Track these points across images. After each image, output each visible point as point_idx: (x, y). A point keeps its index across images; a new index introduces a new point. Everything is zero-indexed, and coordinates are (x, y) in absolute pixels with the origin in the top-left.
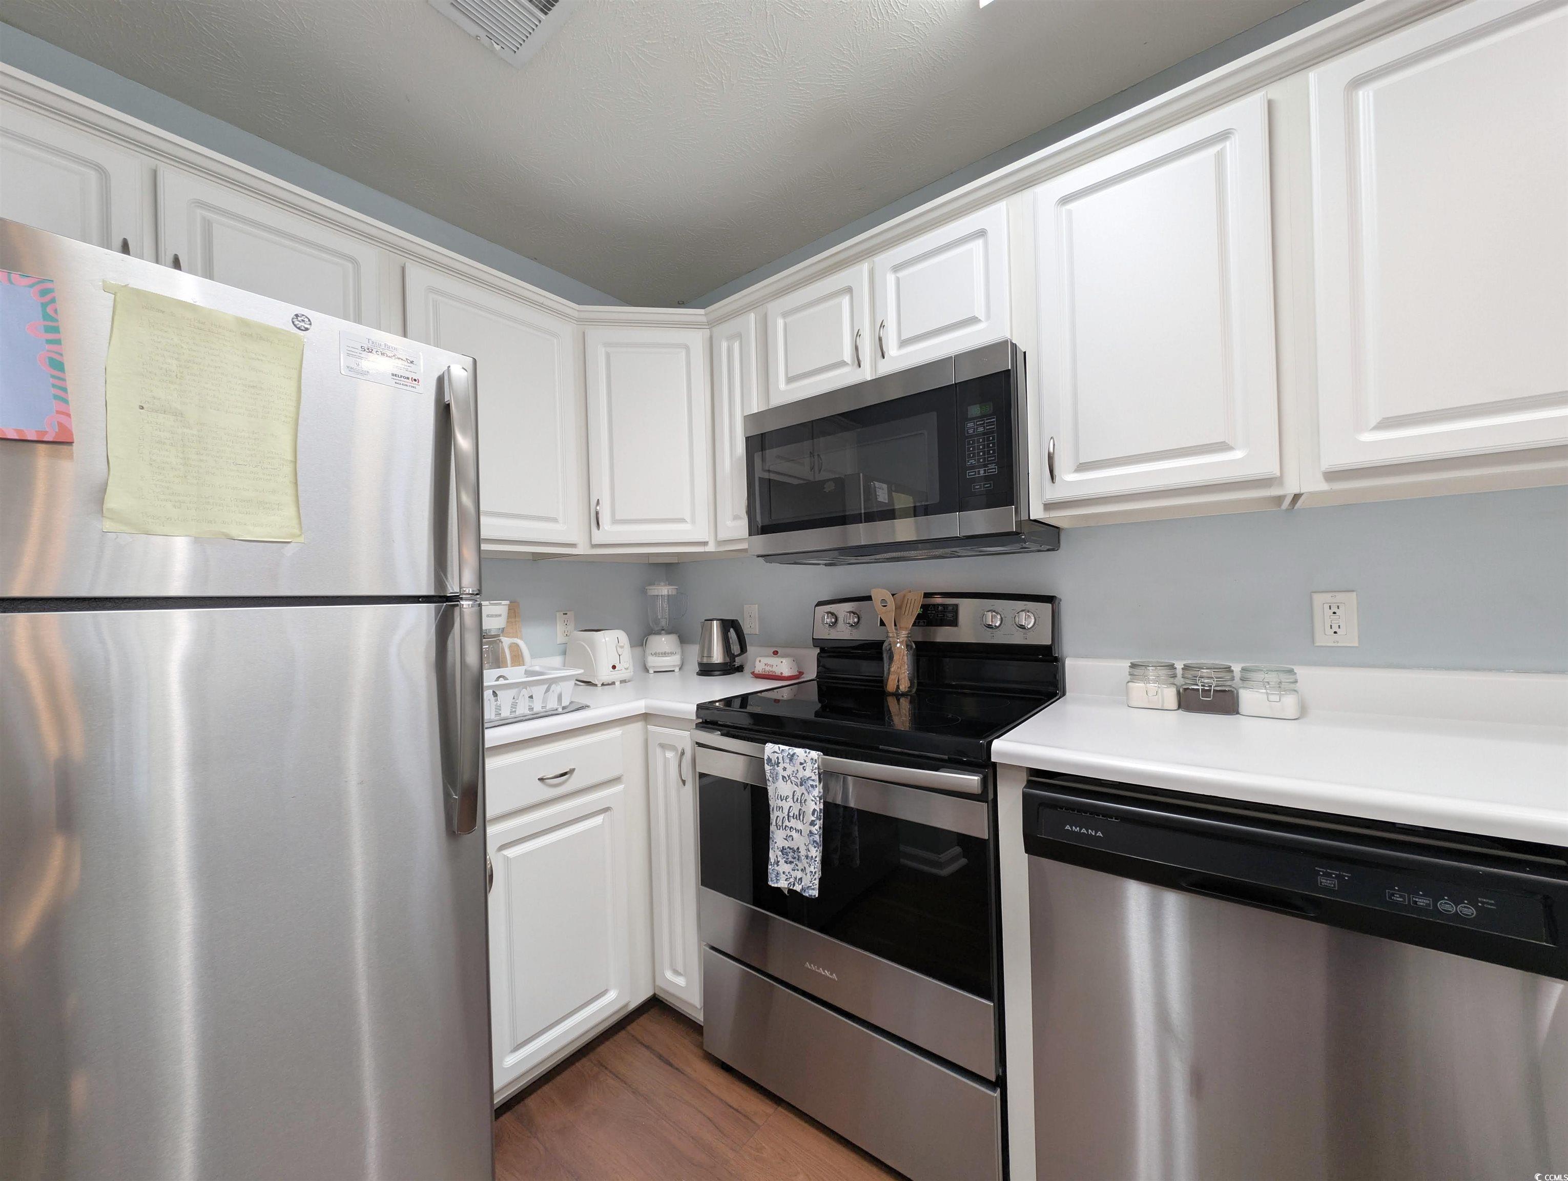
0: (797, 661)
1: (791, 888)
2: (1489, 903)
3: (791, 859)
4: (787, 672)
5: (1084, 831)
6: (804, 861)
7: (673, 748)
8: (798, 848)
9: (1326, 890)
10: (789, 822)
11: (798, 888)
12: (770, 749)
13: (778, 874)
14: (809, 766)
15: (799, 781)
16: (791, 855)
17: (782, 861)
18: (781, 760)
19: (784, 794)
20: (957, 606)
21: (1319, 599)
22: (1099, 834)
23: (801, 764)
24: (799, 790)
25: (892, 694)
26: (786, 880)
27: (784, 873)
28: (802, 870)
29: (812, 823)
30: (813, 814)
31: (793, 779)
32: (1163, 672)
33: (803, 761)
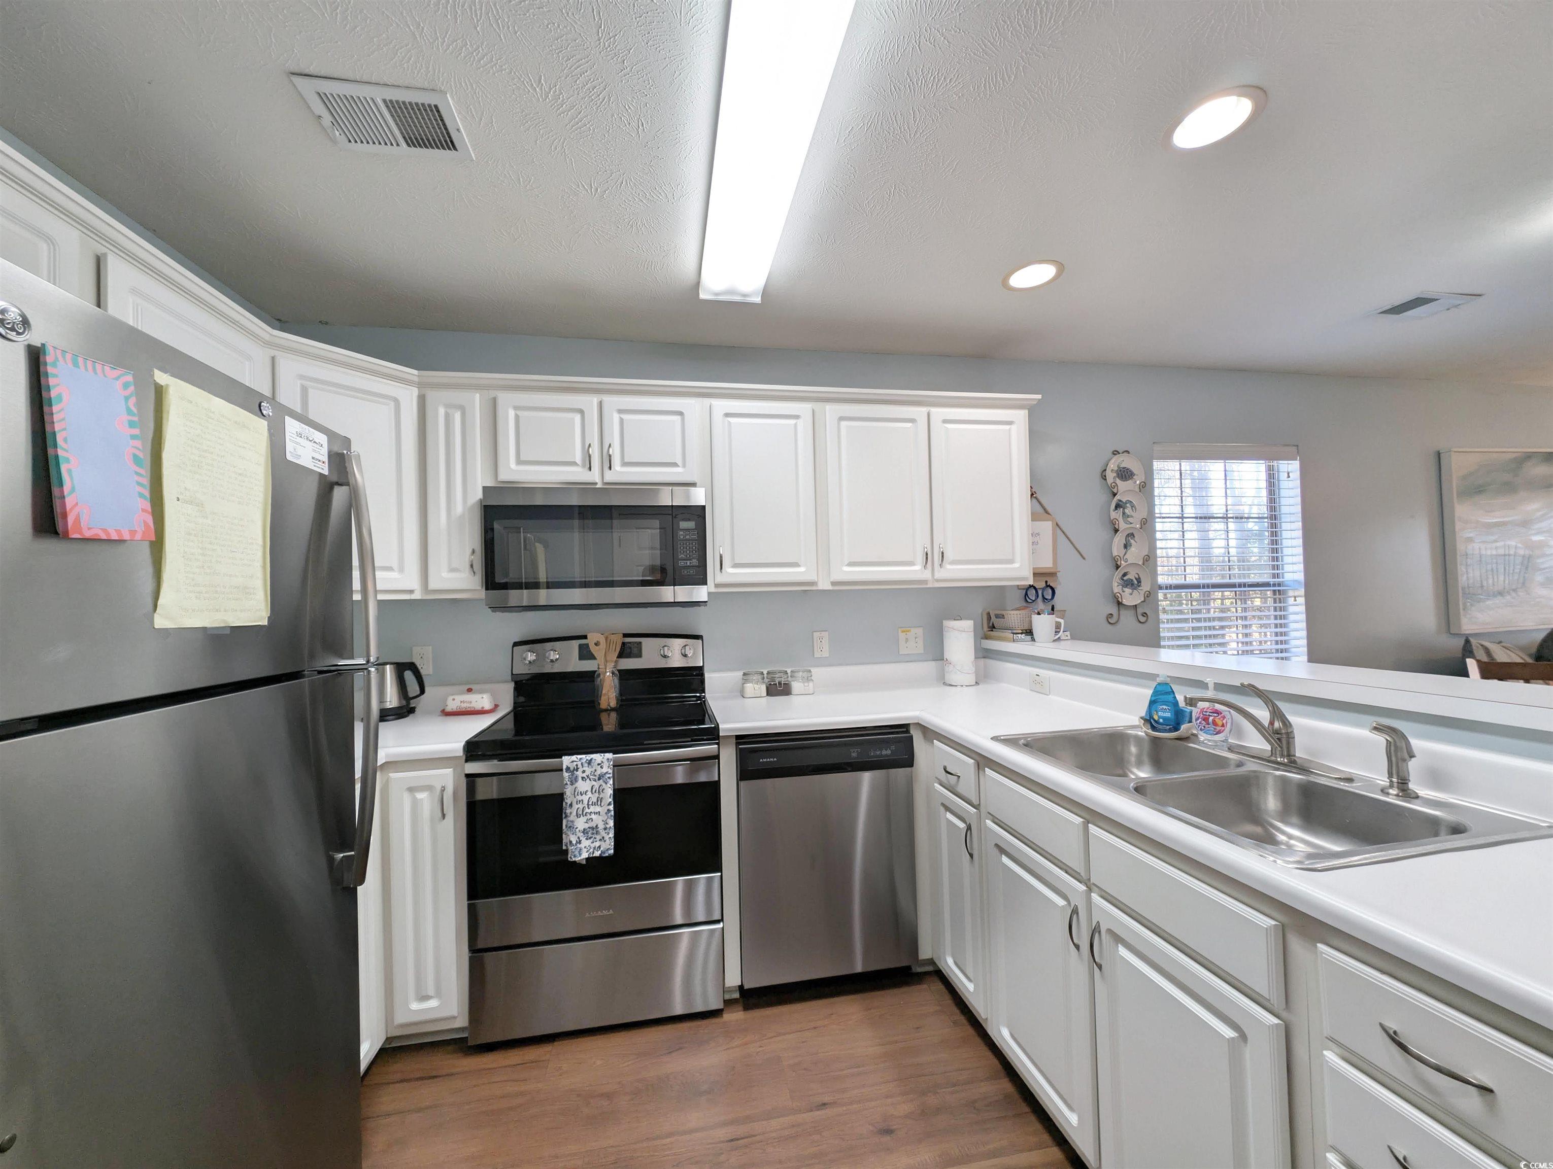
1: (591, 856)
2: (893, 747)
3: (590, 835)
5: (768, 760)
6: (603, 833)
8: (597, 826)
9: (855, 758)
10: (589, 808)
11: (597, 854)
12: (567, 760)
13: (580, 850)
14: (606, 765)
15: (597, 778)
16: (593, 832)
17: (583, 839)
18: (580, 766)
19: (583, 790)
20: (640, 643)
22: (775, 759)
23: (599, 764)
24: (596, 785)
25: (606, 710)
26: (587, 852)
27: (585, 847)
28: (600, 840)
29: (609, 804)
30: (610, 797)
31: (591, 777)
32: (760, 677)
33: (600, 762)
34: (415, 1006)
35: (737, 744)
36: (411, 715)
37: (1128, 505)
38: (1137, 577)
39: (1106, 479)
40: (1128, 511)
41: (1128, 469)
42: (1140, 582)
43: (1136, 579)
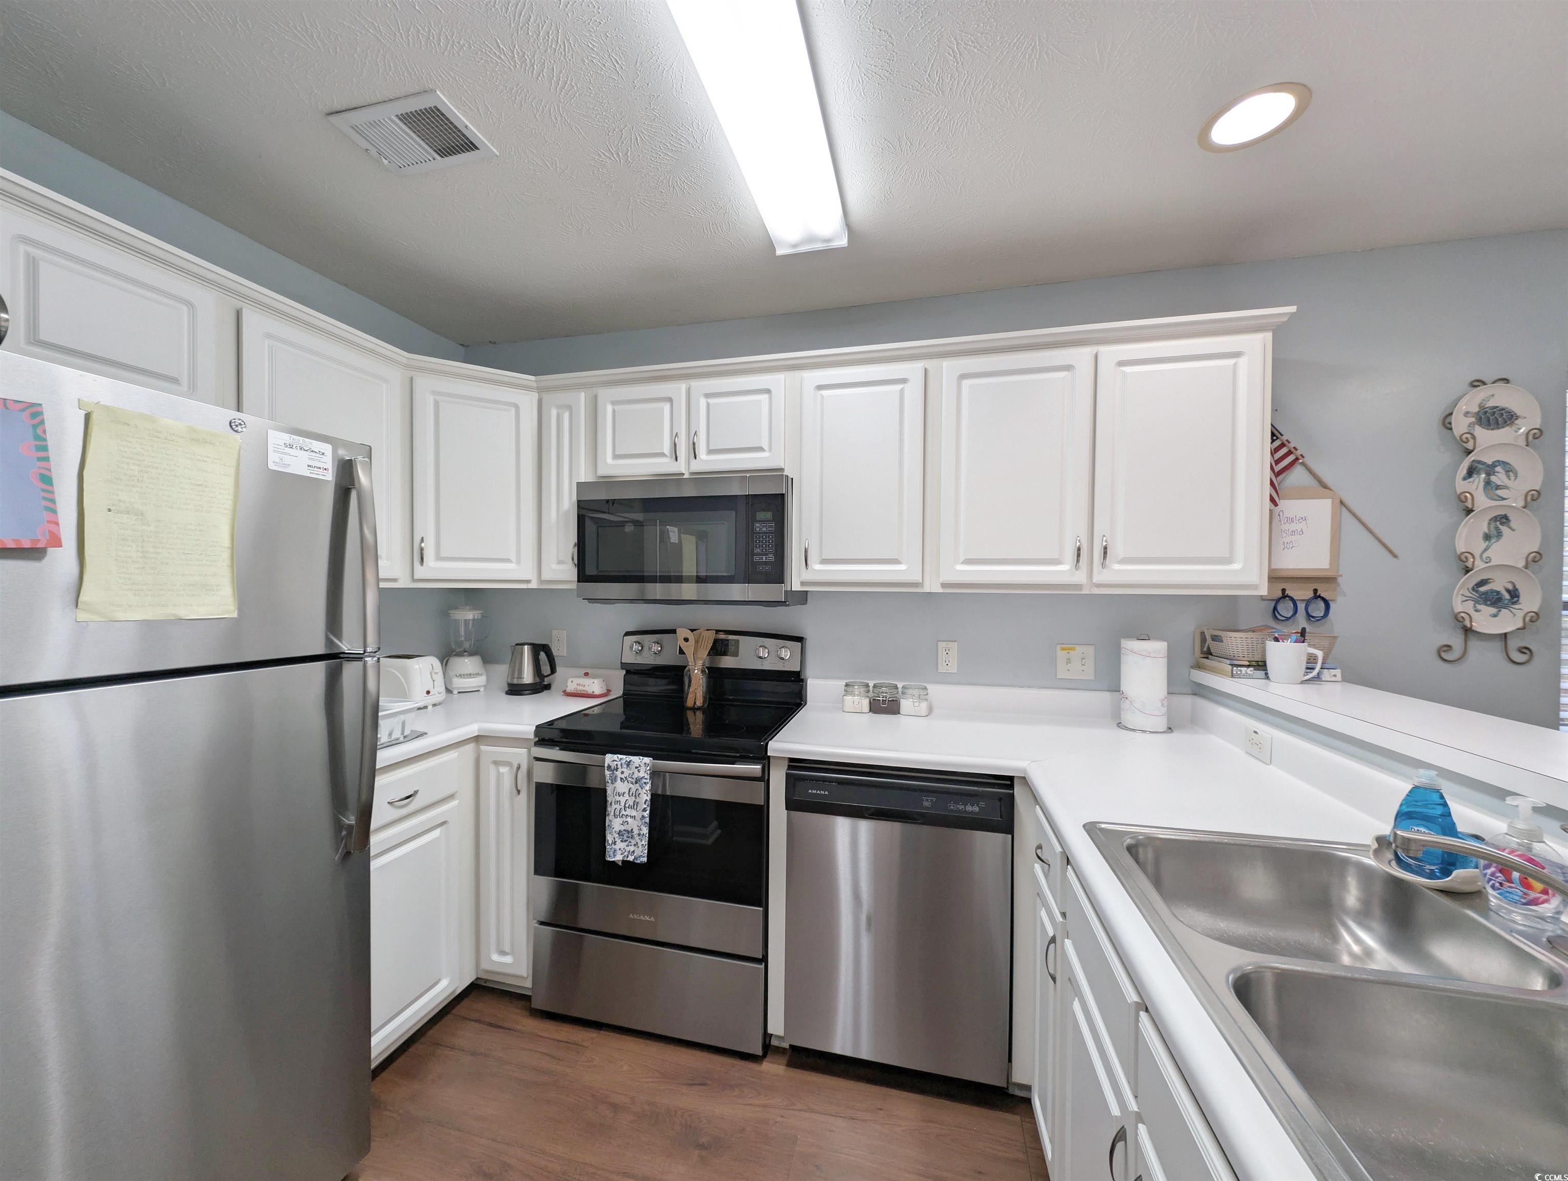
0: (606, 680)
1: (625, 859)
2: (982, 804)
3: (625, 838)
4: (598, 691)
5: (818, 792)
6: (637, 838)
7: (509, 764)
8: (632, 830)
9: (927, 808)
10: (625, 811)
11: (631, 858)
12: (609, 758)
13: (615, 851)
14: (643, 769)
15: (634, 781)
16: (628, 835)
17: (618, 841)
18: (619, 766)
19: (621, 791)
20: (738, 641)
21: (941, 645)
22: (826, 793)
23: (636, 768)
24: (634, 787)
25: (690, 709)
26: (622, 854)
27: (620, 849)
28: (635, 845)
29: (644, 810)
30: (645, 803)
31: (629, 779)
32: (863, 690)
33: (638, 766)
34: (495, 957)
35: (790, 767)
36: (545, 692)
37: (1498, 469)
38: (1510, 587)
39: (1451, 429)
40: (1500, 477)
41: (1503, 409)
42: (1518, 597)
43: (1508, 591)
